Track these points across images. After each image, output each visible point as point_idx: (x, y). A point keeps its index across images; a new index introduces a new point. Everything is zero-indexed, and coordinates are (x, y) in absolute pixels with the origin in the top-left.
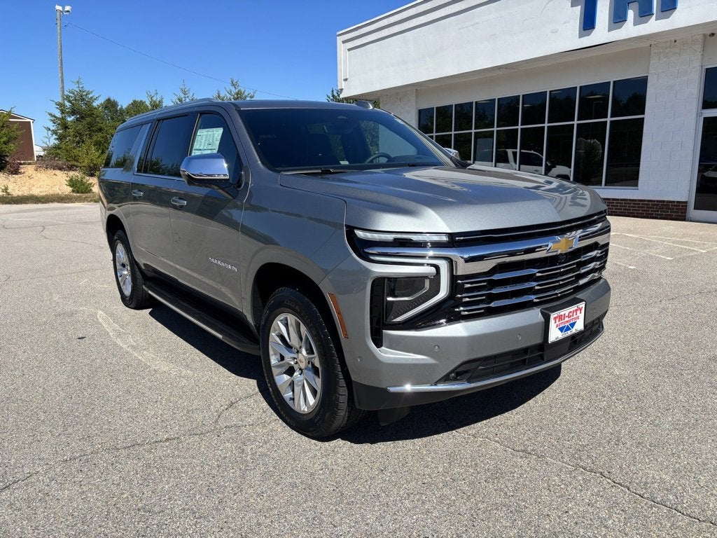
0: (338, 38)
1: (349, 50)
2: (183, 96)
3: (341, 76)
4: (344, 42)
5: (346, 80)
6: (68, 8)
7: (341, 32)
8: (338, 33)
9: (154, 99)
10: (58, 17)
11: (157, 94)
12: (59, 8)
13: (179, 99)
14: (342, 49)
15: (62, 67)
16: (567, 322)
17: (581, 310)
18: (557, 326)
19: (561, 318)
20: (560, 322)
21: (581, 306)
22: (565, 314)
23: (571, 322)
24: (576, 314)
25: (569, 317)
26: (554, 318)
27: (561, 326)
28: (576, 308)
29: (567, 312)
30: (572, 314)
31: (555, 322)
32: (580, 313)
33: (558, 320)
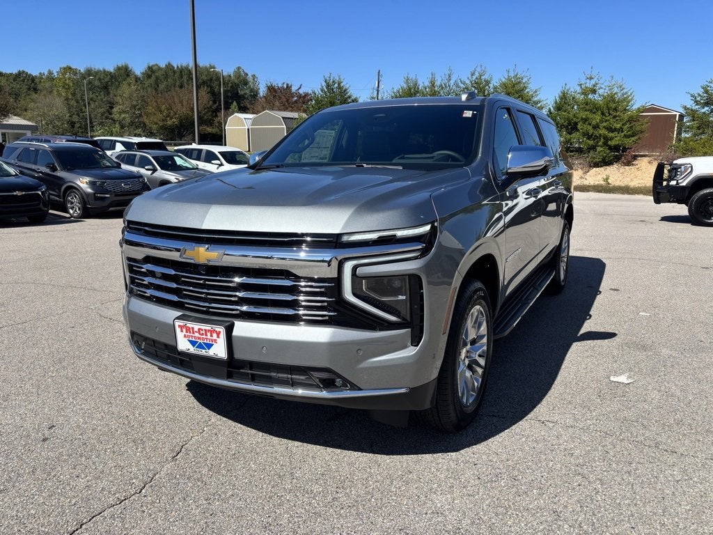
16: (199, 338)
17: (218, 334)
18: (185, 336)
19: (188, 330)
20: (188, 334)
21: (218, 330)
22: (193, 328)
23: (205, 341)
24: (211, 336)
25: (199, 334)
26: (179, 326)
27: (191, 339)
28: (210, 328)
29: (196, 326)
30: (204, 332)
31: (182, 331)
32: (218, 337)
33: (184, 330)
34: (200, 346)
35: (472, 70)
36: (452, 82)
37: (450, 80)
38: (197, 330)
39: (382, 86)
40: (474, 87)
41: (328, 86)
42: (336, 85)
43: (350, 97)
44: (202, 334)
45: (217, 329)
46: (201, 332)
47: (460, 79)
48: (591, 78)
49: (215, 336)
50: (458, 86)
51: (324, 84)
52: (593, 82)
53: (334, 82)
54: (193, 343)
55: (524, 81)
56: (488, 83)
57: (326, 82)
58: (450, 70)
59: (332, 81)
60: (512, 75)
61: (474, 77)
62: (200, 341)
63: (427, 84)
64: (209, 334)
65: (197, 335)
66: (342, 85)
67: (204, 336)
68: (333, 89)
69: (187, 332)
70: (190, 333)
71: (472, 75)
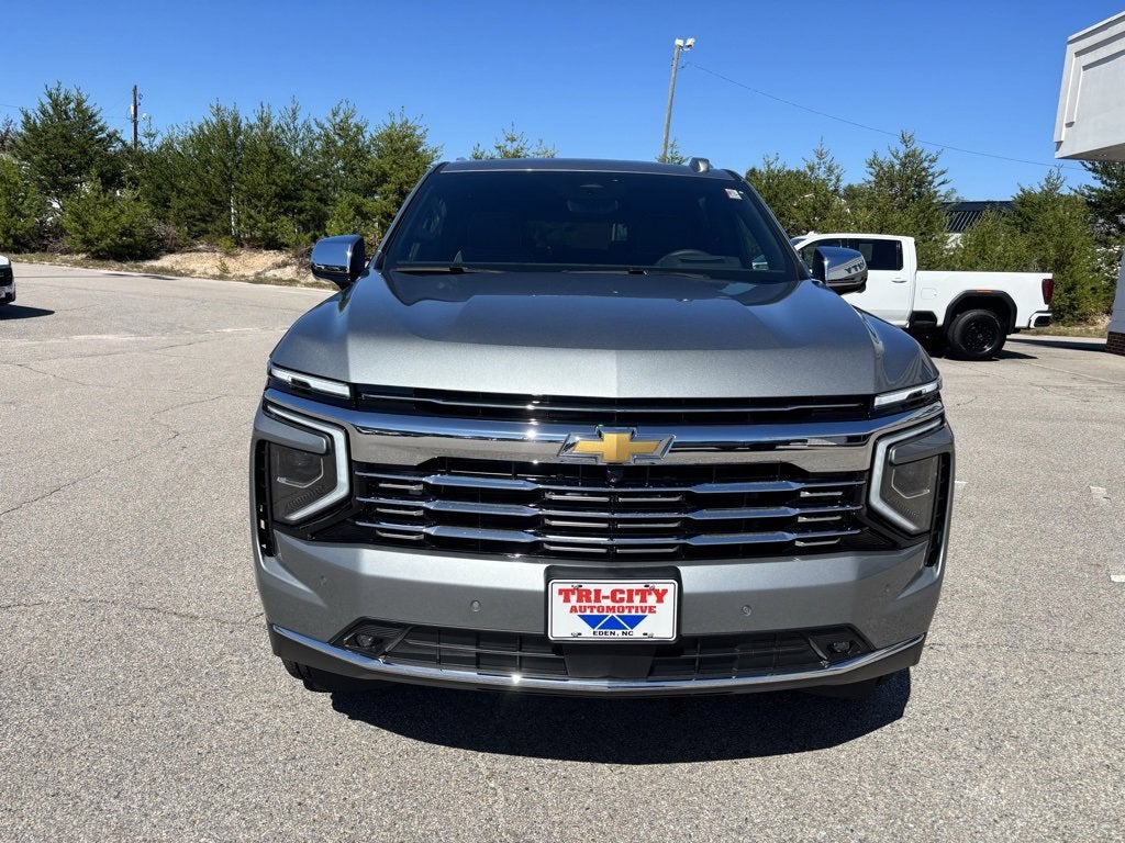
0: (1069, 46)
1: (1086, 68)
2: (816, 161)
3: (1063, 117)
4: (1078, 54)
5: (1070, 125)
6: (690, 41)
7: (1075, 36)
8: (1070, 38)
9: (772, 167)
10: (675, 56)
11: (777, 159)
12: (679, 42)
13: (809, 167)
14: (1072, 64)
15: (668, 126)
16: (609, 609)
17: (660, 596)
18: (573, 609)
19: (583, 595)
20: (584, 604)
21: (660, 587)
22: (598, 592)
23: (626, 613)
24: (643, 600)
25: (614, 600)
26: (561, 592)
27: (588, 613)
28: (642, 587)
29: (606, 588)
30: (625, 596)
31: (567, 600)
32: (660, 600)
33: (574, 598)
34: (613, 624)
35: (334, 106)
36: (299, 122)
37: (295, 119)
38: (609, 594)
39: (142, 115)
40: (339, 134)
41: (55, 104)
42: (72, 105)
43: (102, 129)
44: (622, 600)
45: (657, 587)
46: (619, 596)
47: (315, 120)
48: (513, 140)
49: (652, 600)
50: (309, 130)
51: (46, 101)
52: (515, 145)
53: (66, 98)
54: (592, 621)
55: (418, 132)
56: (360, 130)
57: (50, 96)
58: (294, 101)
59: (62, 96)
60: (398, 122)
61: (338, 120)
62: (610, 614)
63: (254, 120)
64: (637, 599)
65: (606, 603)
66: (85, 105)
67: (625, 604)
68: (66, 113)
69: (579, 600)
70: (589, 600)
71: (334, 115)
